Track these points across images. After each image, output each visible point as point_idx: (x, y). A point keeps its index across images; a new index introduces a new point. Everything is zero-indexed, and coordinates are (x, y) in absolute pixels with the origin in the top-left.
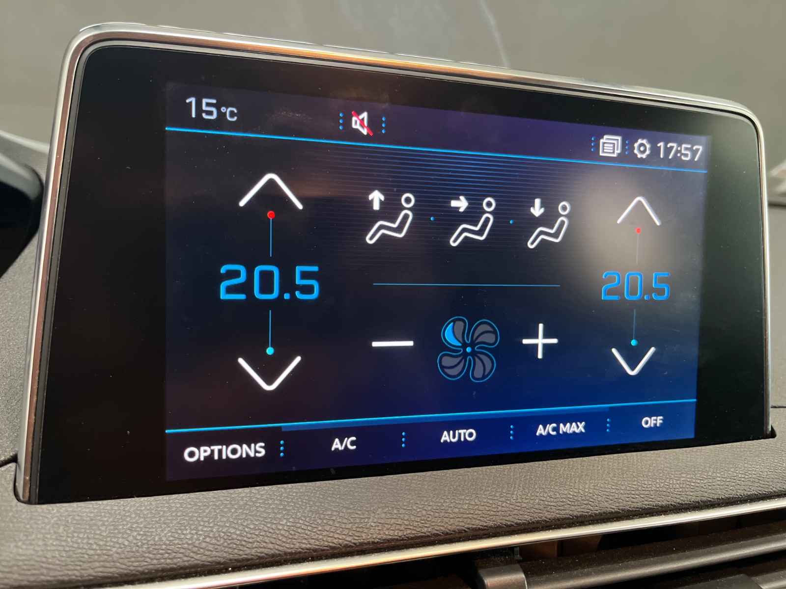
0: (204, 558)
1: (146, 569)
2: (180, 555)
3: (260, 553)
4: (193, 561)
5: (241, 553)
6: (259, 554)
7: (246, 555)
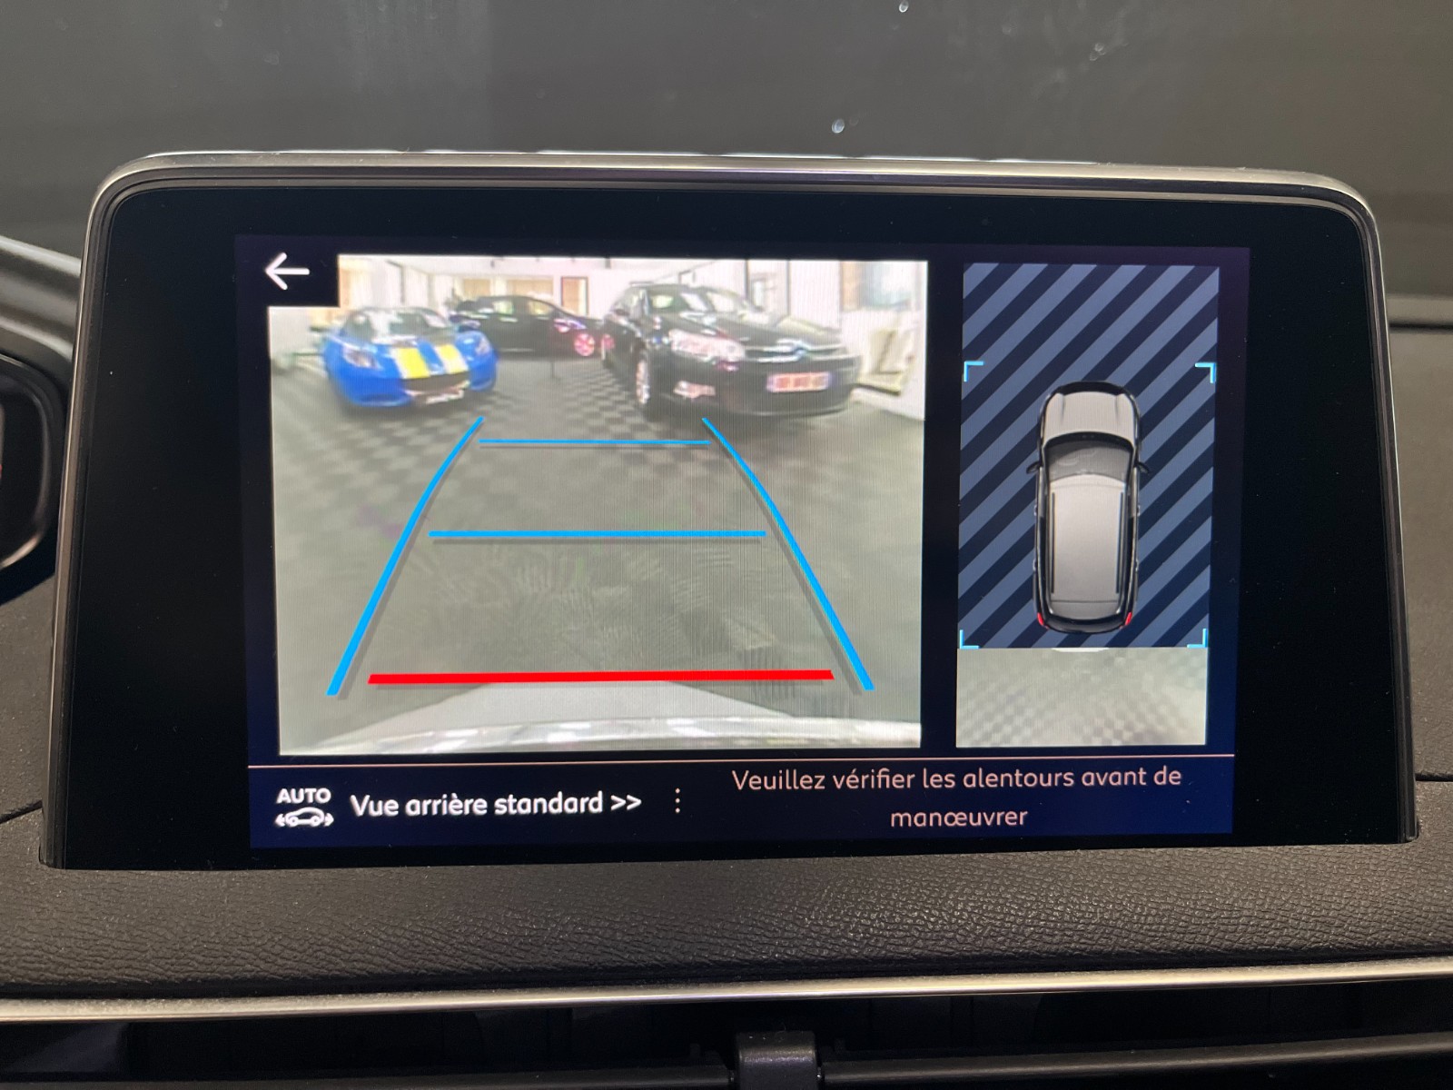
0: (274, 969)
1: (189, 976)
2: (242, 962)
3: (358, 969)
4: (258, 972)
5: (331, 966)
6: (359, 972)
7: (339, 970)
